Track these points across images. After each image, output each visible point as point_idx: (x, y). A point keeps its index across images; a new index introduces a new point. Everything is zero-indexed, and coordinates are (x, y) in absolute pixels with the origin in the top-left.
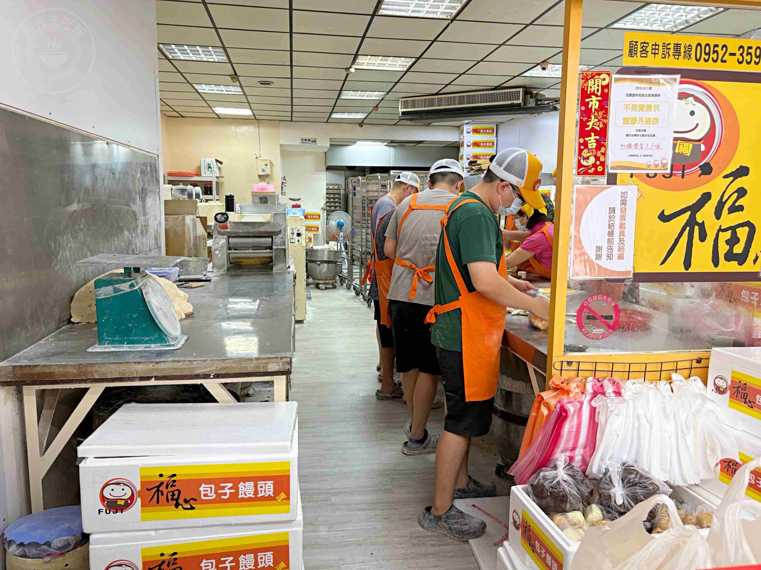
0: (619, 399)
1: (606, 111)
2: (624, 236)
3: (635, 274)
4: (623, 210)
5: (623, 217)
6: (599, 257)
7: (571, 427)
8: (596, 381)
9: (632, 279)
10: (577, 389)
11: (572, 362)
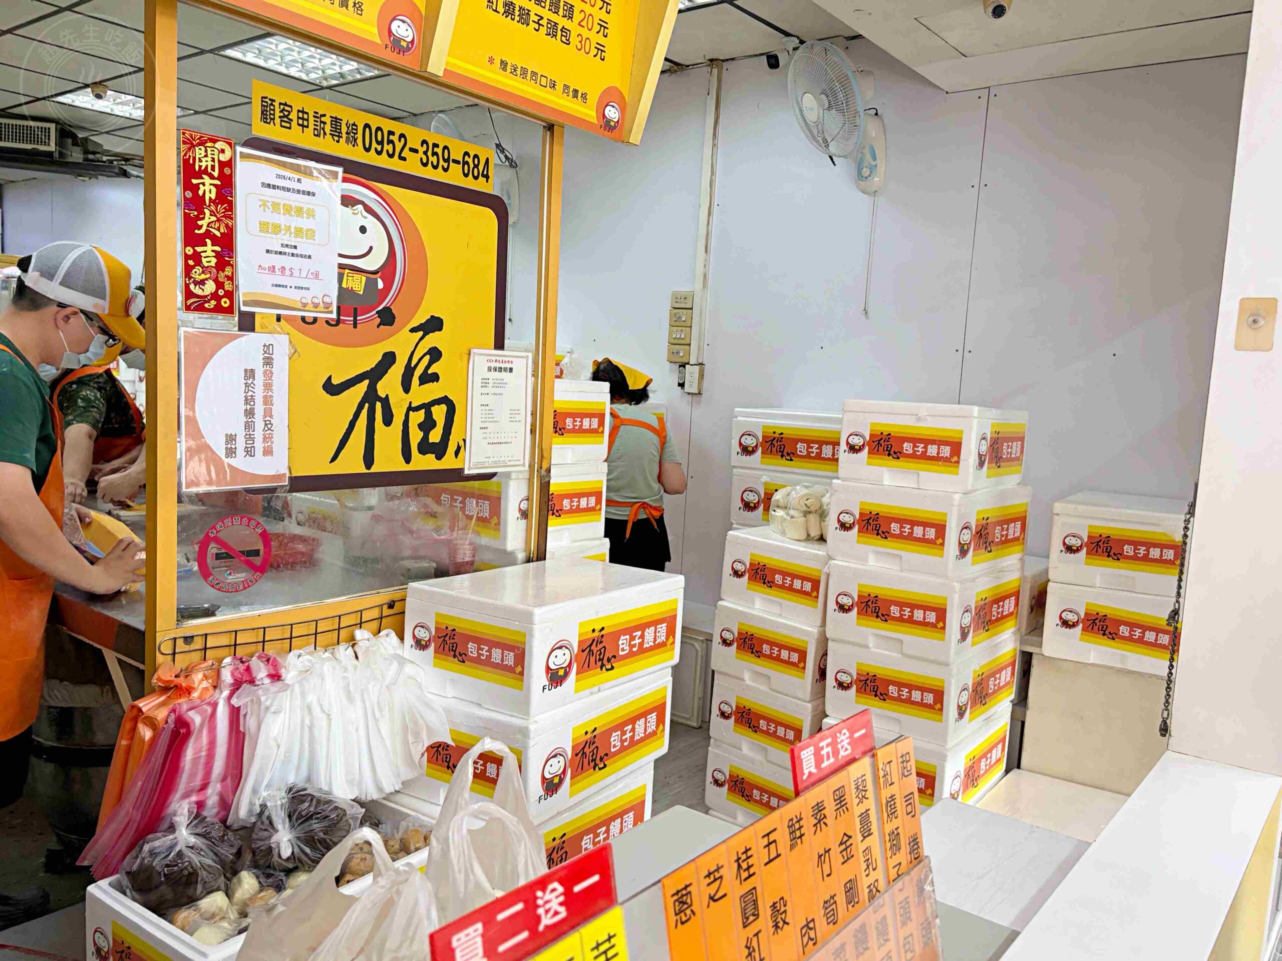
0: (279, 684)
1: (231, 207)
2: (271, 416)
3: (291, 478)
4: (268, 375)
5: (268, 386)
6: (231, 452)
7: (197, 751)
8: (238, 662)
9: (288, 488)
10: (205, 682)
11: (192, 637)
